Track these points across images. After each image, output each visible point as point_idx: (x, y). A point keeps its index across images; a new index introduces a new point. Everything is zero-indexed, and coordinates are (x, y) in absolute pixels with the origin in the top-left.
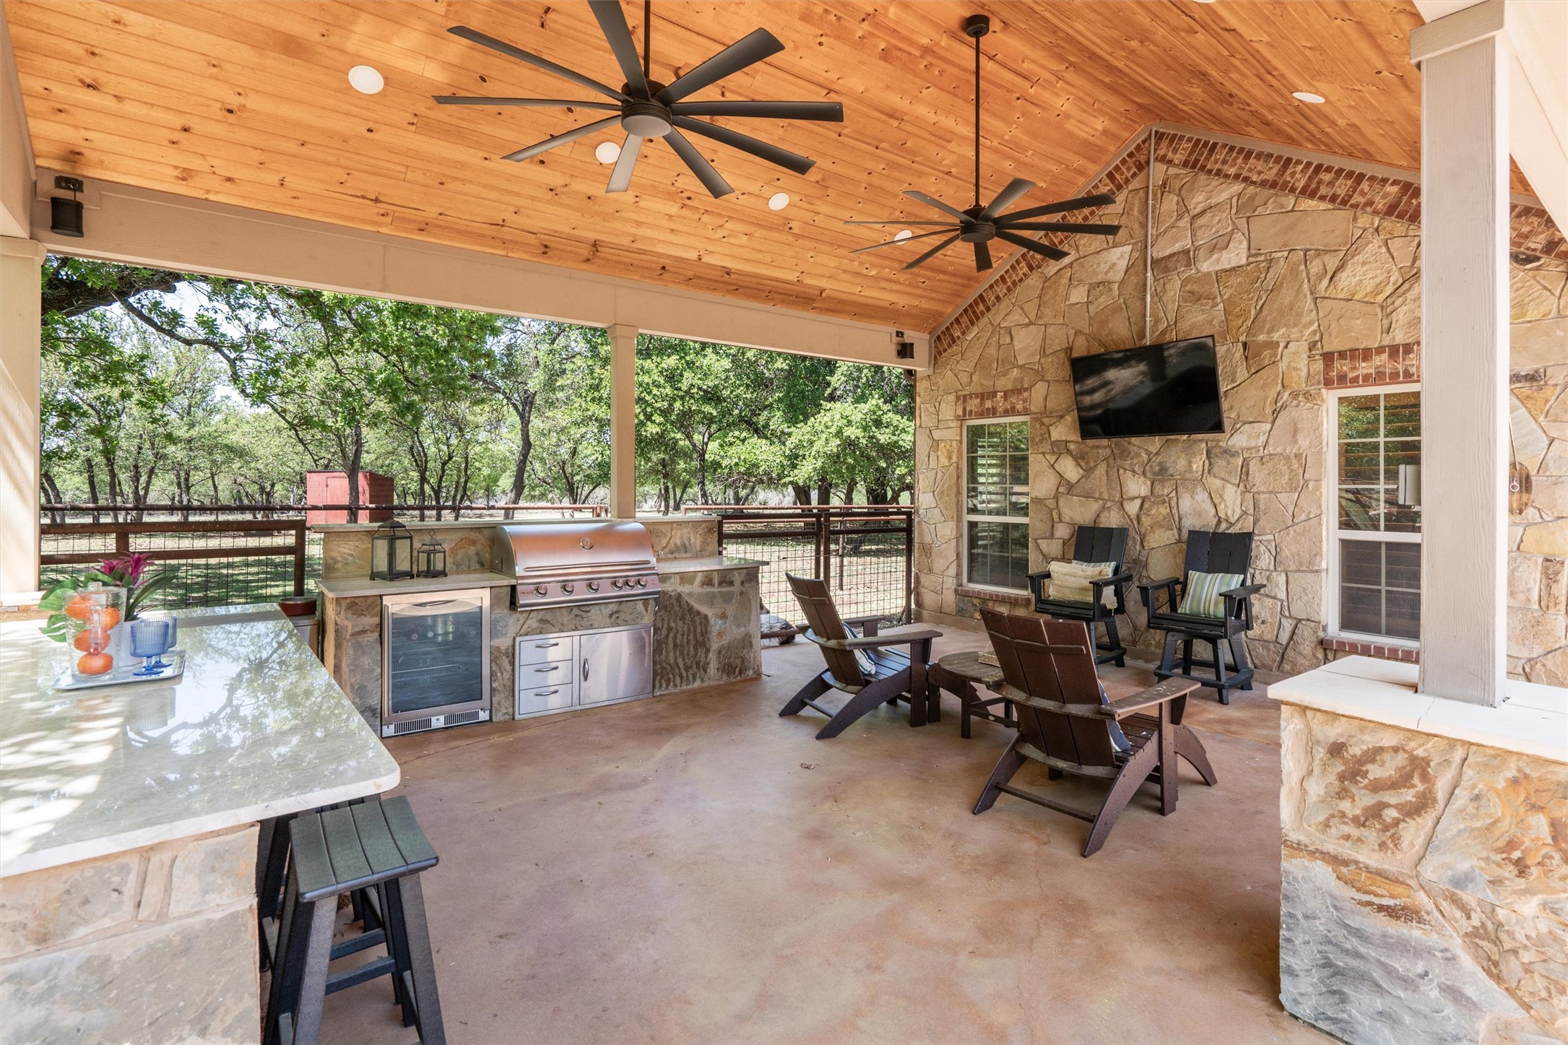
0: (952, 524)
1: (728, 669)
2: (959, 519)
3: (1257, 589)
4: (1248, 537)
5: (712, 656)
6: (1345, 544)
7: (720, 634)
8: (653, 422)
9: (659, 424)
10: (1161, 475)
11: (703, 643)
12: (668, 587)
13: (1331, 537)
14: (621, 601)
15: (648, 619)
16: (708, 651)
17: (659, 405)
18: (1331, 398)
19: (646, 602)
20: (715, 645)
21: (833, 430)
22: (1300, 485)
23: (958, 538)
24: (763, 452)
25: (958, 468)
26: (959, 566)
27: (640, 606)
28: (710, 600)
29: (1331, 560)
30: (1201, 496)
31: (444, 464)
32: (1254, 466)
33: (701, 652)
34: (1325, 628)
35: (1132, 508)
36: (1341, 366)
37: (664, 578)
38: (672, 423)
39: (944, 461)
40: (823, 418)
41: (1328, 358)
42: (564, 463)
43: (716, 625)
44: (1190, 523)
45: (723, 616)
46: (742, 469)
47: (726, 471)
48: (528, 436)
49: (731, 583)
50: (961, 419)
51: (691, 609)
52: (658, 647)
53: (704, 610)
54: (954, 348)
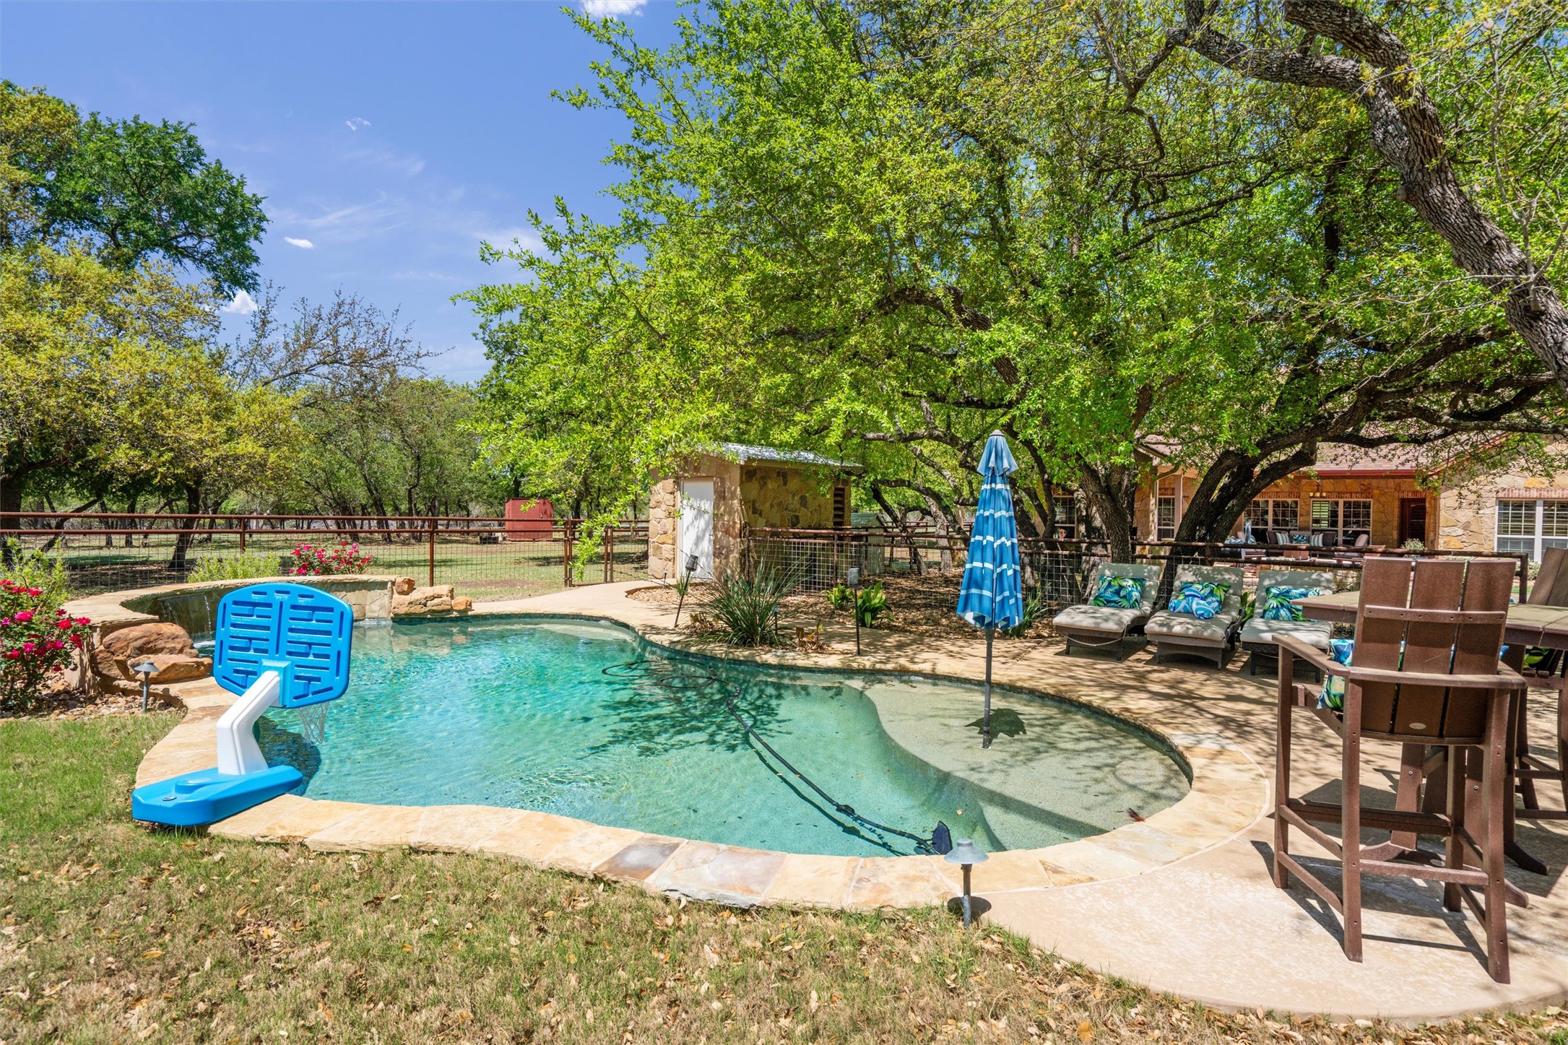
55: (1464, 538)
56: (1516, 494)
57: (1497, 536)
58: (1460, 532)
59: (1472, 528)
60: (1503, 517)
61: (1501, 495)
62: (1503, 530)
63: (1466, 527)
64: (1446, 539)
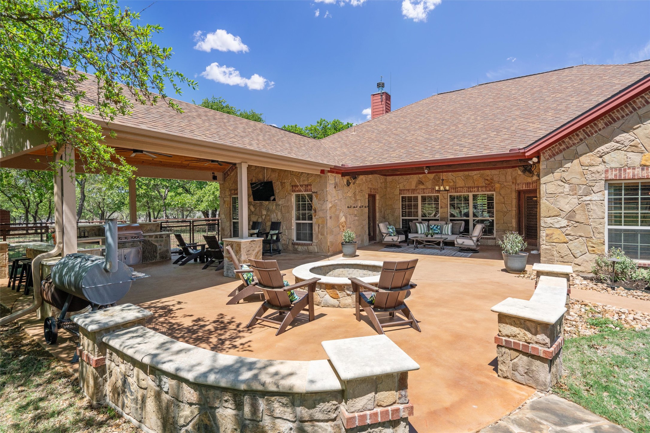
0: (229, 222)
1: (162, 257)
2: (231, 221)
3: (281, 233)
4: (280, 222)
5: (158, 255)
6: (297, 223)
7: (160, 249)
8: (142, 188)
9: (145, 189)
10: (268, 210)
11: (156, 251)
12: (146, 238)
13: (294, 222)
14: (134, 242)
15: (141, 246)
16: (157, 253)
17: (144, 182)
18: (294, 194)
19: (140, 242)
20: (159, 252)
21: (211, 192)
22: (289, 212)
23: (230, 226)
24: (188, 199)
25: (230, 208)
26: (231, 233)
27: (139, 243)
28: (157, 241)
29: (294, 227)
30: (275, 214)
31: (38, 205)
32: (282, 208)
33: (155, 254)
34: (293, 240)
35: (264, 217)
36: (294, 188)
37: (145, 236)
38: (150, 189)
39: (227, 206)
40: (208, 188)
41: (292, 186)
42: (99, 203)
43: (159, 247)
44: (273, 221)
45: (161, 245)
46: (180, 206)
47: (173, 206)
48: (84, 192)
49: (163, 238)
50: (230, 195)
51: (152, 244)
52: (144, 252)
53: (156, 244)
54: (228, 177)
55: (569, 230)
56: (630, 173)
57: (607, 227)
58: (564, 223)
59: (578, 218)
60: (615, 203)
61: (611, 176)
62: (615, 219)
63: (571, 216)
64: (548, 231)
